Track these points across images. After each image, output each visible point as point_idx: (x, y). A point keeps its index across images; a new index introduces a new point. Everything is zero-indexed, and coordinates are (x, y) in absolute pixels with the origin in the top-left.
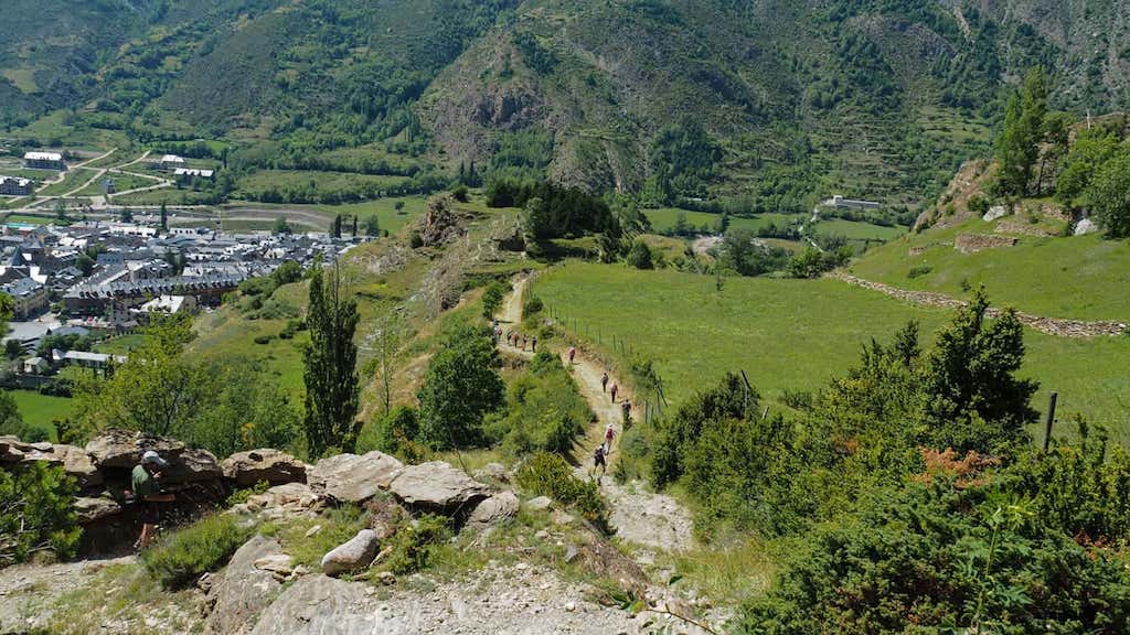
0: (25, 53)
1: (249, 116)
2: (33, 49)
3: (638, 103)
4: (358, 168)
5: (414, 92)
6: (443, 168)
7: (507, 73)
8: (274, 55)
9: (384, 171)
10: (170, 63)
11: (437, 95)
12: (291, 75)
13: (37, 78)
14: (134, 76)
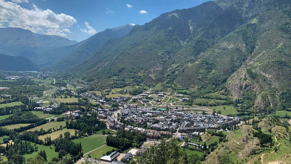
0: (152, 71)
1: (193, 85)
2: (154, 70)
3: (276, 85)
4: (215, 98)
5: (225, 81)
6: (232, 99)
7: (245, 79)
8: (197, 73)
9: (220, 99)
10: (176, 72)
11: (230, 82)
12: (200, 77)
13: (155, 76)
14: (171, 75)
